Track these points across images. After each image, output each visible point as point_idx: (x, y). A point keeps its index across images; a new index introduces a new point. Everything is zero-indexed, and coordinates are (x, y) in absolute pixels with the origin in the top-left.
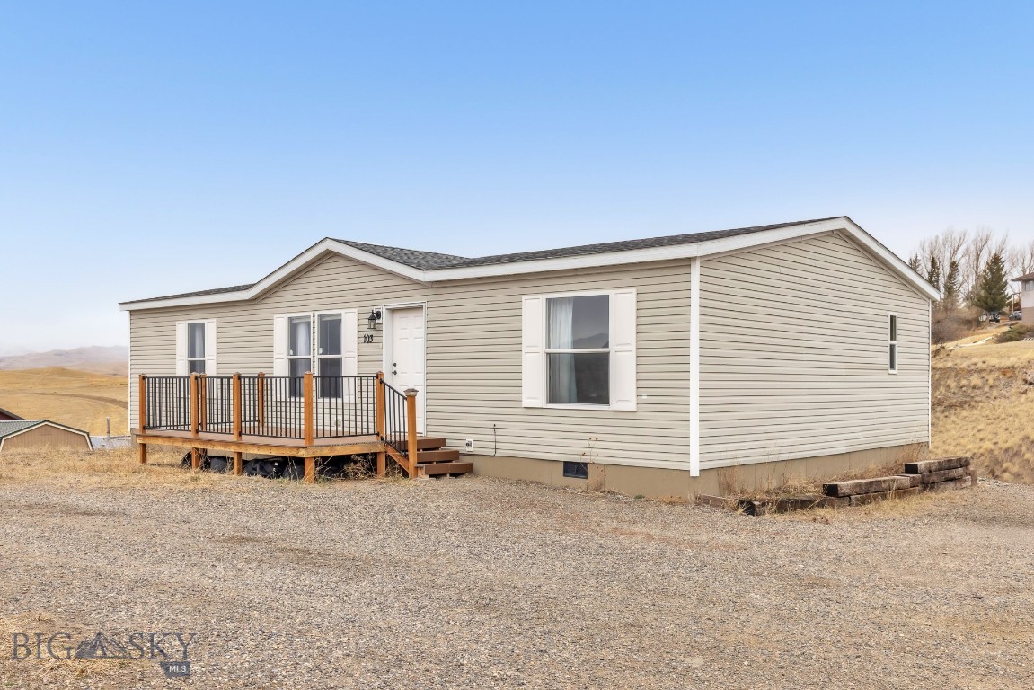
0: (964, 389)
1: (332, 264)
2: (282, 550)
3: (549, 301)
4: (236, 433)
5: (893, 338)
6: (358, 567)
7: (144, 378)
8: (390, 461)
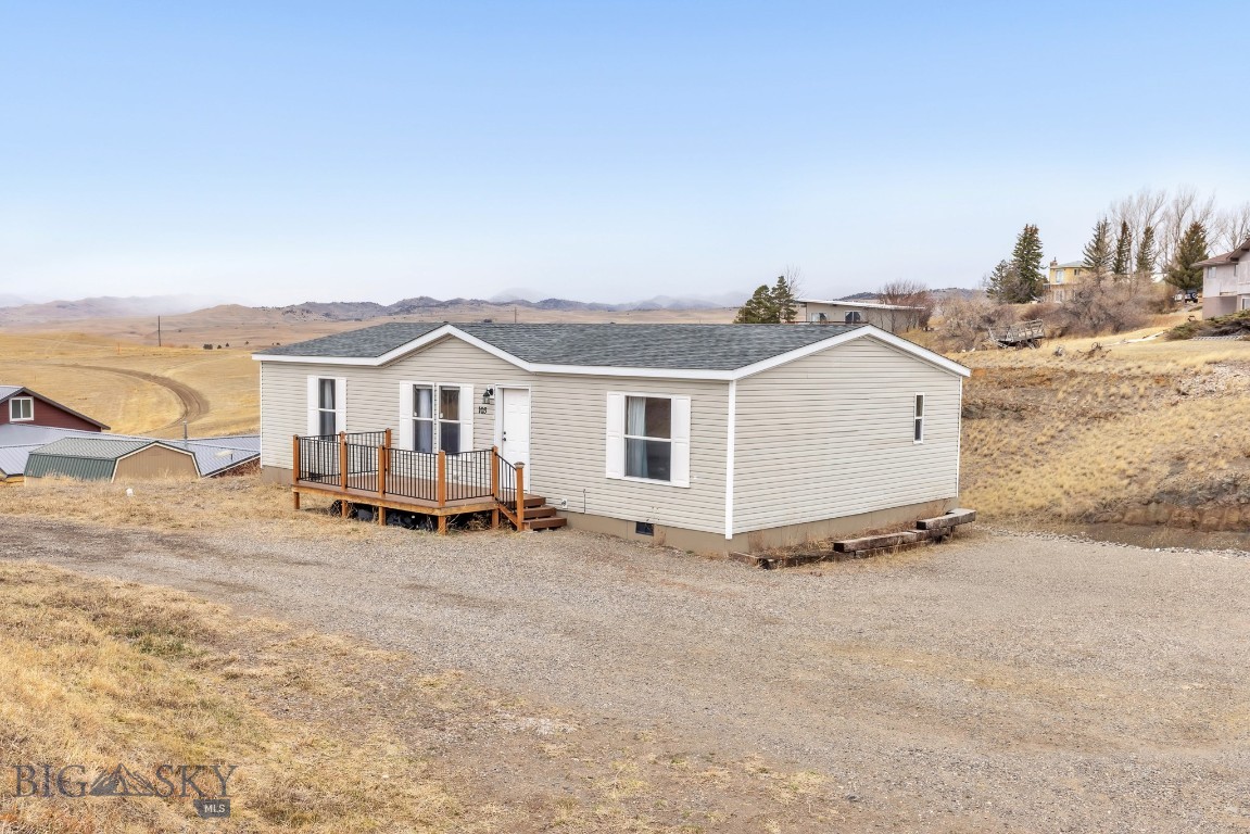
0: (1112, 398)
1: (450, 345)
2: (446, 595)
3: (627, 398)
4: (381, 491)
5: (919, 413)
6: (495, 608)
7: (297, 438)
8: (502, 517)
